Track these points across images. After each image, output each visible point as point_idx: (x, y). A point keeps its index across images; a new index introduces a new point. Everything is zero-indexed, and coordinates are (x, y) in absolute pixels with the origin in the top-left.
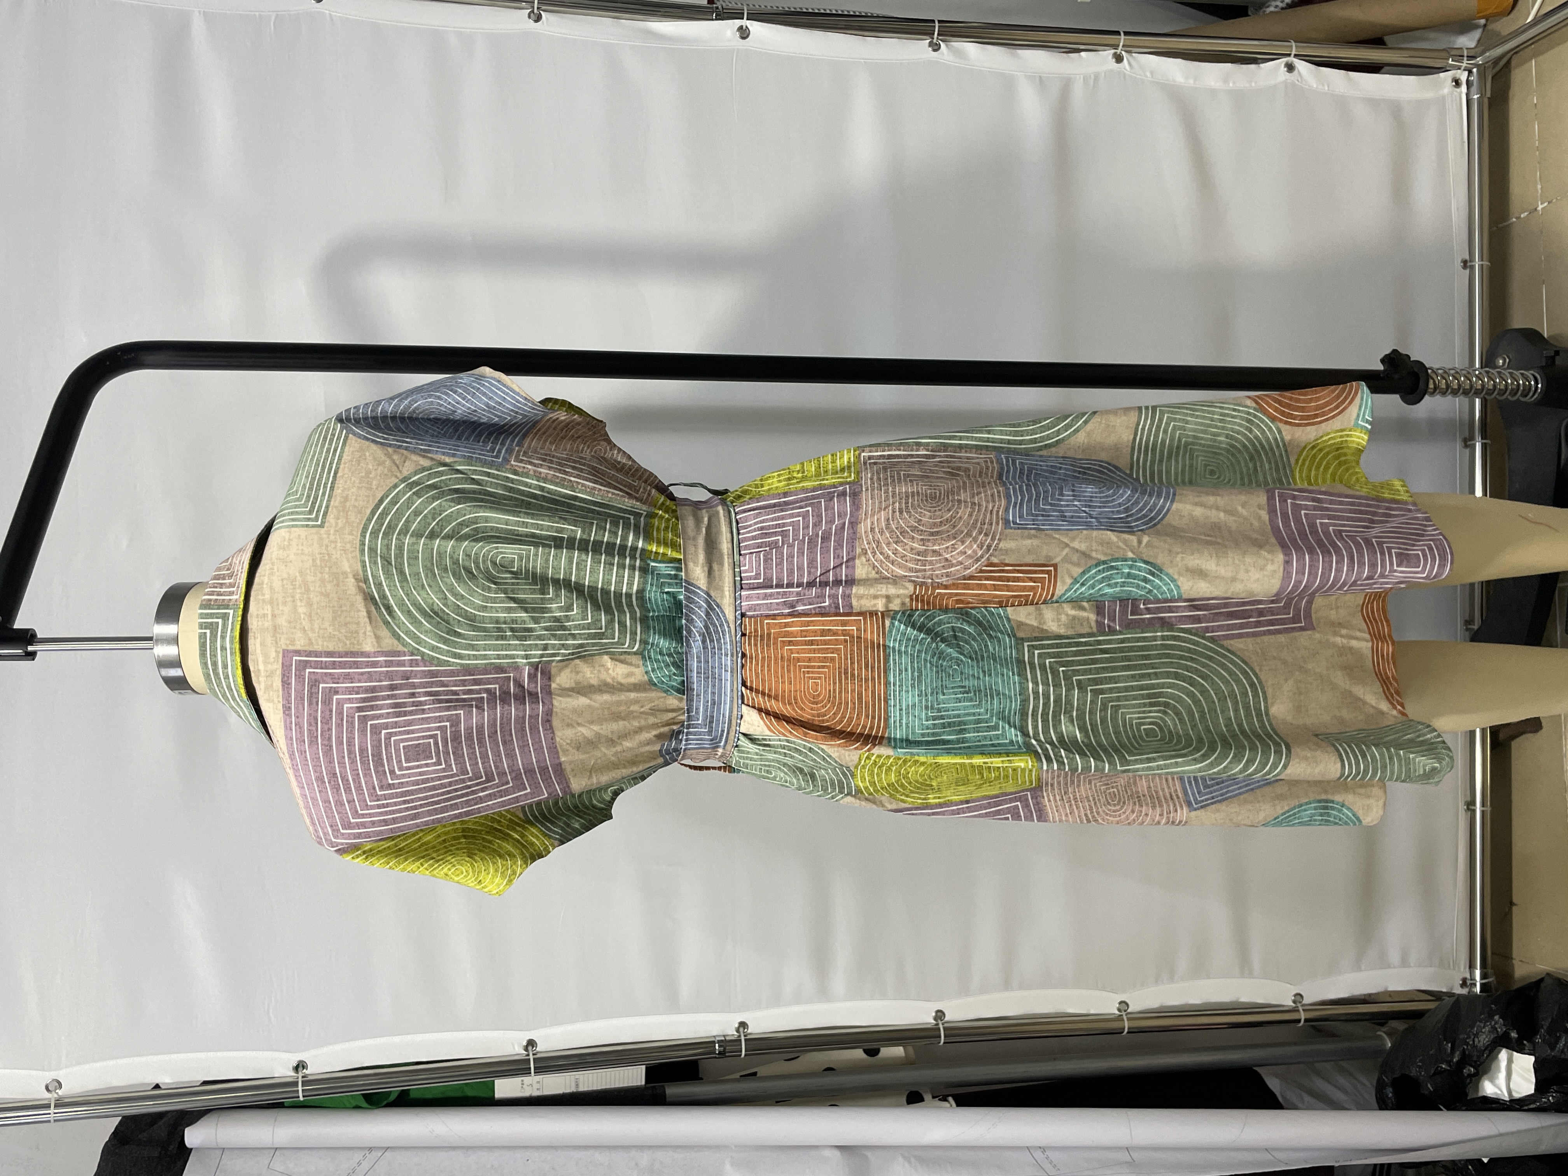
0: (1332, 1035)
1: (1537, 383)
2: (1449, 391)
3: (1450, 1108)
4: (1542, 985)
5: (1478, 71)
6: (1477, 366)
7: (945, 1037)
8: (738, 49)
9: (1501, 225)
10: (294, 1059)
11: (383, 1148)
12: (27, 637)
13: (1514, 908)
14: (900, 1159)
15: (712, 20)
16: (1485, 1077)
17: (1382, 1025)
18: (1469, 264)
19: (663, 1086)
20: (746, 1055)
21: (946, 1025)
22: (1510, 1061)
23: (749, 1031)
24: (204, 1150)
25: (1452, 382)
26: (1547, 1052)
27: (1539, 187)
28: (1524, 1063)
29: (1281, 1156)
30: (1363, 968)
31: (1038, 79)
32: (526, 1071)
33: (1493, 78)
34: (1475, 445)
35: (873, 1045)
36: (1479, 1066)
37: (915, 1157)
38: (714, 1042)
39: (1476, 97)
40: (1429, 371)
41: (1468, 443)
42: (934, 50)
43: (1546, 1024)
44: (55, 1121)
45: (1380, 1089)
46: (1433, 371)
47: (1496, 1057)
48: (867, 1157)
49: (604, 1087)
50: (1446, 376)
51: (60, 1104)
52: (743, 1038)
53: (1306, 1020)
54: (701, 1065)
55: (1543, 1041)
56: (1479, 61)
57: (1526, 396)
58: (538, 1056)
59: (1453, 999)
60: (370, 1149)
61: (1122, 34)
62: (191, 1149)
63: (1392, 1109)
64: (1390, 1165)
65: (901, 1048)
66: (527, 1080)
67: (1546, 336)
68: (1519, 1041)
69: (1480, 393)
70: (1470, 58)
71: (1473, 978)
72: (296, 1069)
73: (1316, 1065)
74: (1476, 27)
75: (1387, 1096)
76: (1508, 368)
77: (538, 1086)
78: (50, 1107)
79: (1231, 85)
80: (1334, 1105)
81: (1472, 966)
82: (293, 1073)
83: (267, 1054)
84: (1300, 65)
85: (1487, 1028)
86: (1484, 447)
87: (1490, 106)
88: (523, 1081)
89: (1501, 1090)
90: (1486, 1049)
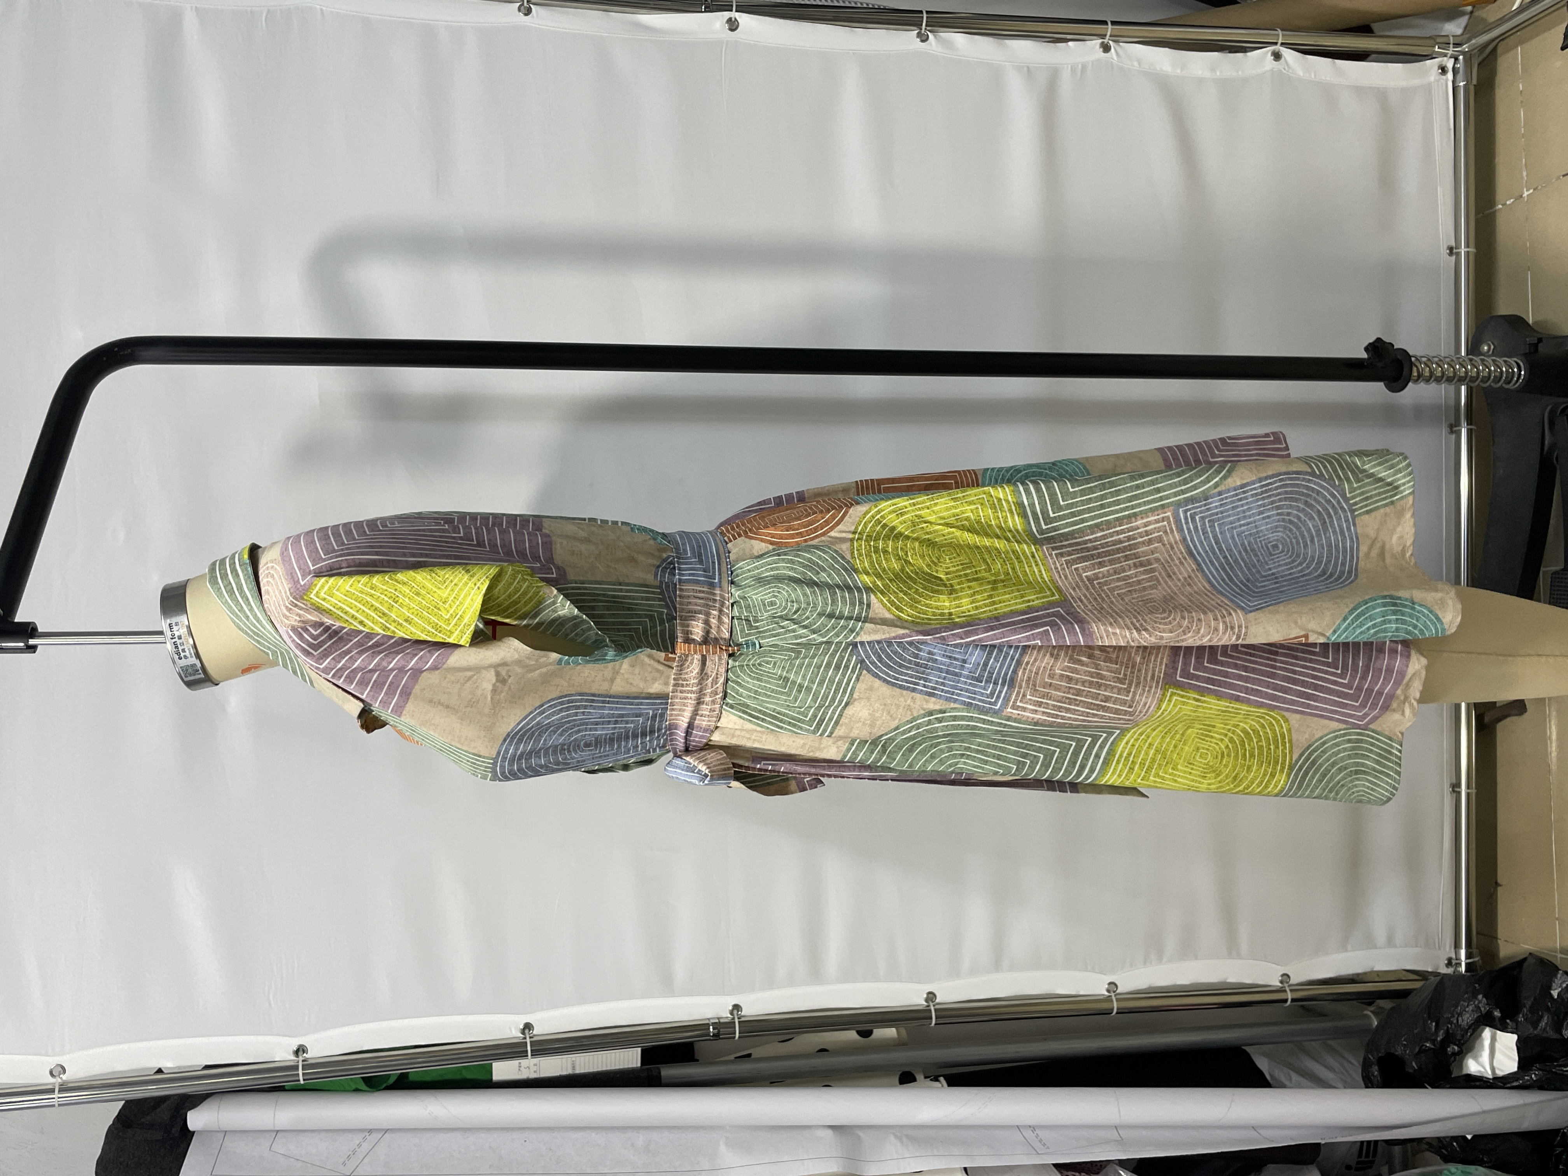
0: (1322, 1015)
1: (1520, 370)
2: (1431, 378)
3: (1435, 1085)
4: (1525, 964)
5: (1464, 58)
6: (1463, 354)
7: (936, 1018)
8: (727, 42)
9: (1487, 212)
10: (294, 1044)
11: (382, 1130)
12: (28, 631)
13: (1499, 889)
14: (892, 1138)
15: (702, 12)
16: (1469, 1054)
17: (1370, 1004)
18: (1455, 251)
19: (659, 1068)
20: (739, 1037)
21: (937, 1007)
22: (1493, 1039)
23: (743, 1014)
24: (208, 1133)
25: (1436, 370)
26: (1530, 1030)
27: (1525, 174)
28: (1508, 1041)
29: (1267, 1133)
30: (1349, 948)
31: (1025, 69)
32: (523, 1054)
33: (1479, 65)
34: (1460, 431)
35: (866, 1027)
36: (1463, 1044)
37: (907, 1137)
38: (708, 1025)
39: (1462, 84)
40: (1413, 359)
41: (1453, 429)
42: (923, 41)
43: (1528, 1003)
44: (59, 1105)
45: (1366, 1067)
46: (1417, 359)
47: (1480, 1035)
48: (859, 1137)
49: (600, 1069)
50: (1429, 363)
51: (64, 1088)
52: (737, 1021)
53: (1293, 1000)
54: (696, 1047)
55: (1526, 1020)
56: (1465, 48)
57: (1509, 383)
58: (535, 1039)
59: (1439, 978)
60: (370, 1131)
61: (1109, 23)
62: (194, 1132)
63: (1378, 1087)
64: (1376, 1142)
65: (894, 1030)
66: (524, 1062)
67: (1531, 322)
68: (1503, 1019)
69: (1464, 381)
70: (1457, 45)
71: (1458, 958)
72: (297, 1053)
73: (1305, 1044)
74: (1463, 14)
75: (1373, 1074)
76: (1493, 354)
77: (535, 1068)
78: (54, 1091)
79: (1218, 73)
80: (1321, 1083)
81: (1457, 946)
82: (293, 1058)
83: (269, 1039)
84: (1286, 53)
85: (1471, 1008)
86: (1470, 433)
87: (1476, 93)
88: (520, 1063)
89: (1484, 1068)
90: (1469, 1029)
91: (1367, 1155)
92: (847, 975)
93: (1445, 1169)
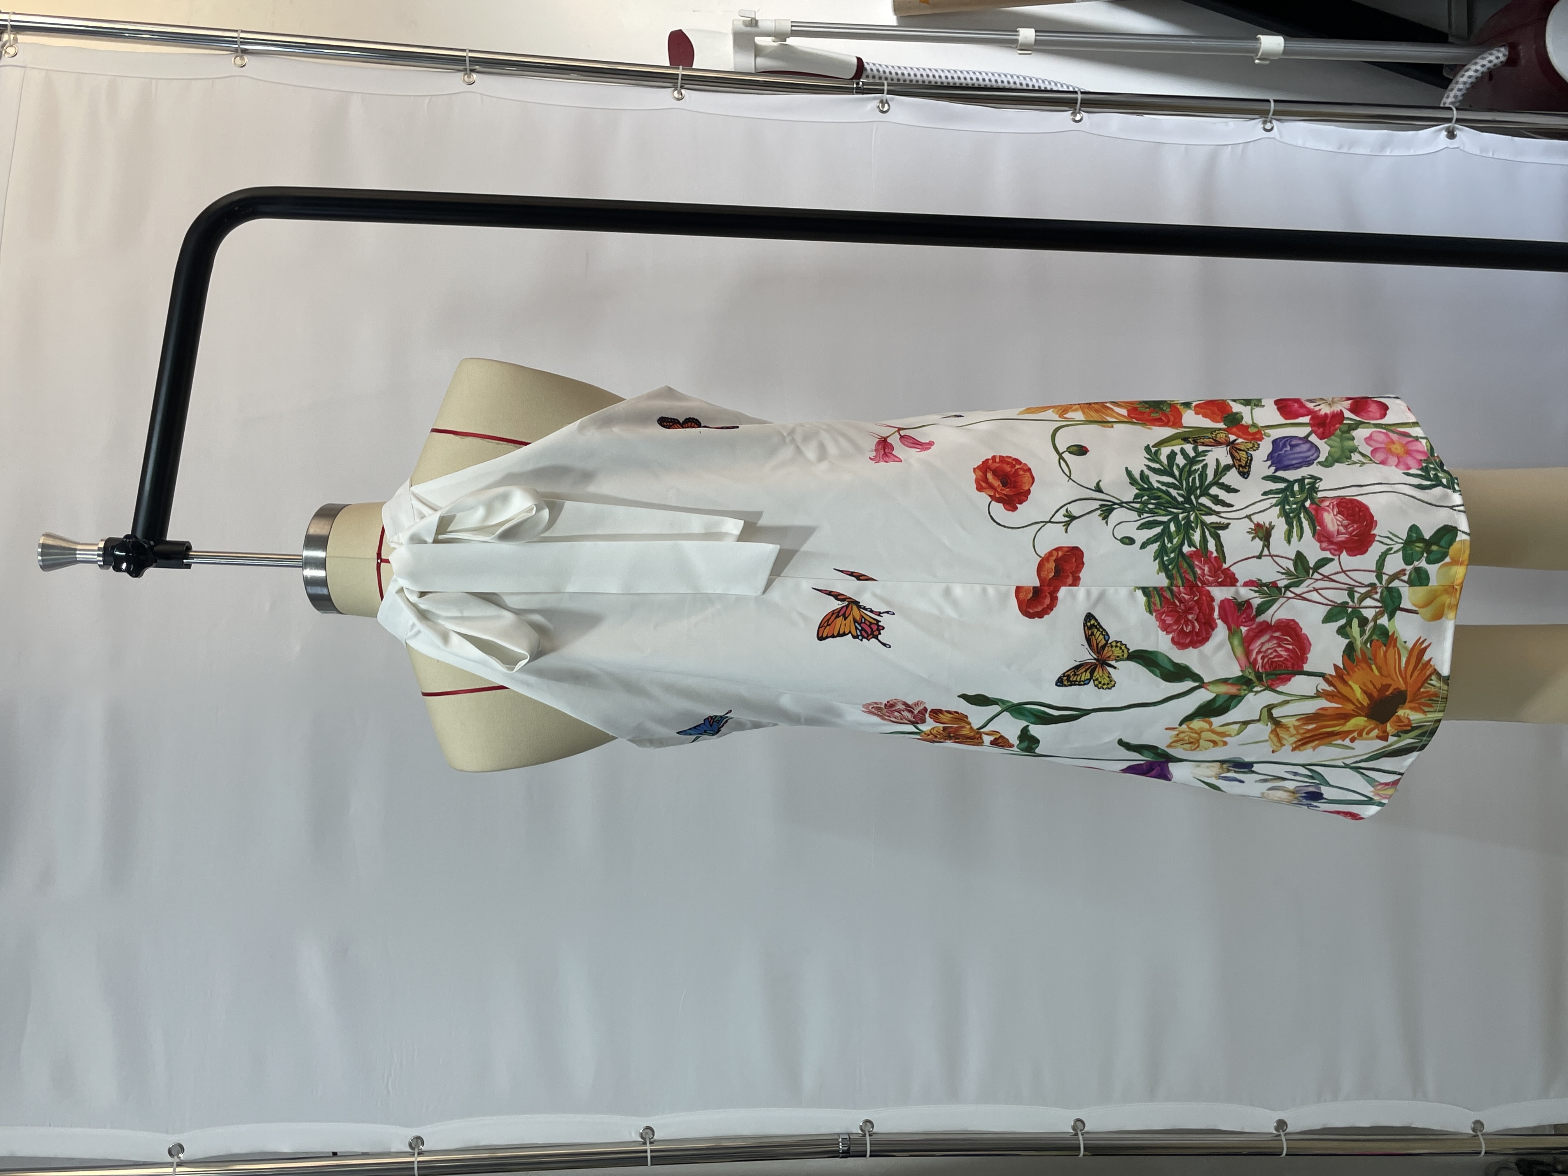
7: (1084, 1149)
21: (1086, 1136)
23: (874, 1130)
31: (1183, 148)
32: (642, 1161)
38: (838, 1141)
42: (1076, 122)
52: (868, 1138)
53: (1486, 1153)
61: (1272, 102)
79: (1388, 152)
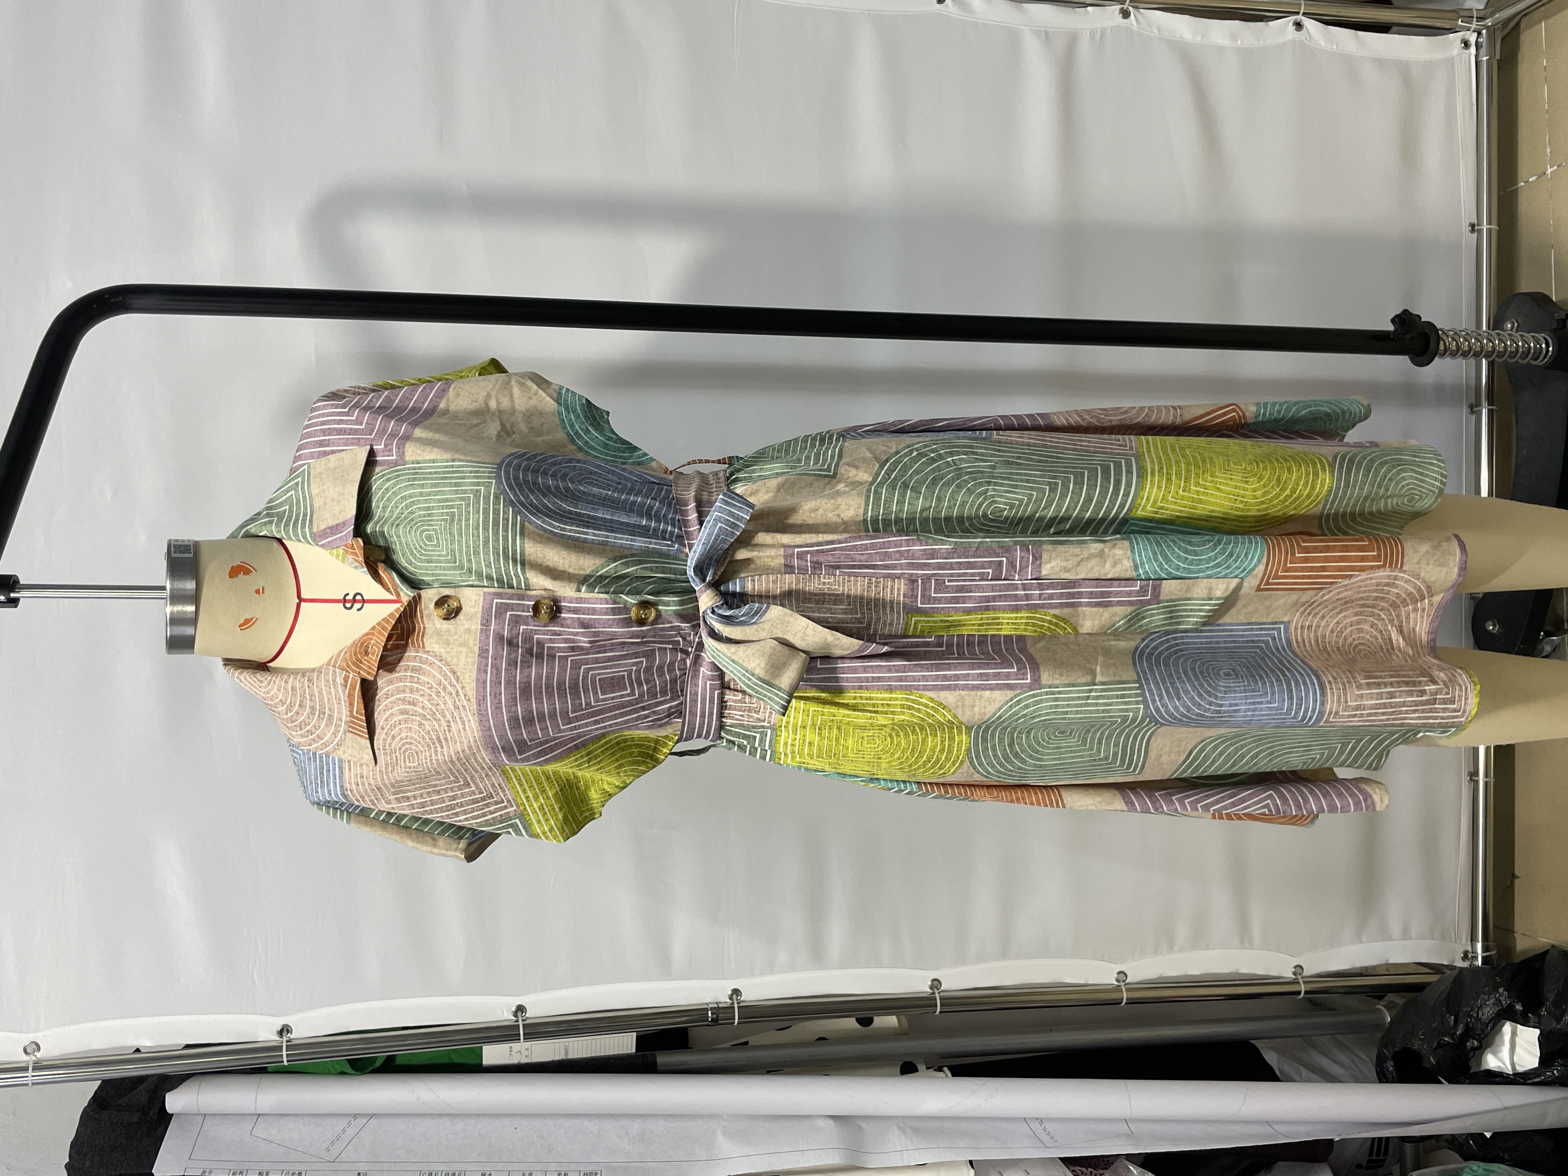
0: (1328, 1009)
1: (1548, 346)
2: (1459, 353)
3: (1452, 1081)
4: (1548, 957)
5: (1487, 32)
6: (1484, 329)
7: (941, 1006)
9: (1509, 190)
10: (278, 1024)
11: (368, 1115)
12: (10, 584)
13: (1516, 880)
14: (895, 1129)
16: (1488, 1050)
17: (1381, 998)
18: (1476, 228)
19: (655, 1055)
20: (738, 1023)
21: (942, 994)
22: (1514, 1034)
23: (742, 999)
24: (185, 1115)
25: (1462, 343)
26: (1553, 1025)
27: (1548, 150)
28: (1529, 1036)
29: (1282, 1128)
30: (1364, 940)
31: (1043, 33)
32: (515, 1038)
33: (1502, 40)
34: (1481, 411)
35: (866, 1015)
36: (1483, 1039)
37: (911, 1128)
38: (707, 1009)
39: (1485, 59)
40: (1440, 332)
41: (1474, 408)
42: (939, 3)
43: (1551, 997)
44: (33, 1084)
45: (1380, 1062)
46: (1444, 333)
47: (1500, 1030)
48: (861, 1128)
49: (593, 1055)
50: (1456, 337)
51: (38, 1066)
52: (736, 1006)
53: (1306, 992)
54: (692, 1033)
55: (1549, 1013)
56: (1489, 22)
57: (1536, 359)
58: (528, 1022)
59: (1457, 971)
60: (355, 1116)
62: (172, 1115)
63: (1393, 1082)
64: (1388, 1139)
65: (895, 1018)
66: (516, 1046)
67: (1554, 299)
68: (1524, 1013)
69: (1491, 356)
70: (1480, 19)
71: (1474, 952)
72: (281, 1033)
73: (1314, 1038)
75: (1387, 1070)
76: (1518, 330)
77: (527, 1053)
78: (28, 1070)
79: (1239, 42)
80: (1329, 1078)
81: (1473, 939)
82: (277, 1038)
83: (251, 1017)
84: (1308, 23)
85: (1492, 1001)
86: (1491, 413)
87: (1499, 69)
88: (511, 1047)
89: (1504, 1064)
90: (1490, 1022)
91: (1378, 1154)
92: (849, 962)
93: (1466, 1167)
